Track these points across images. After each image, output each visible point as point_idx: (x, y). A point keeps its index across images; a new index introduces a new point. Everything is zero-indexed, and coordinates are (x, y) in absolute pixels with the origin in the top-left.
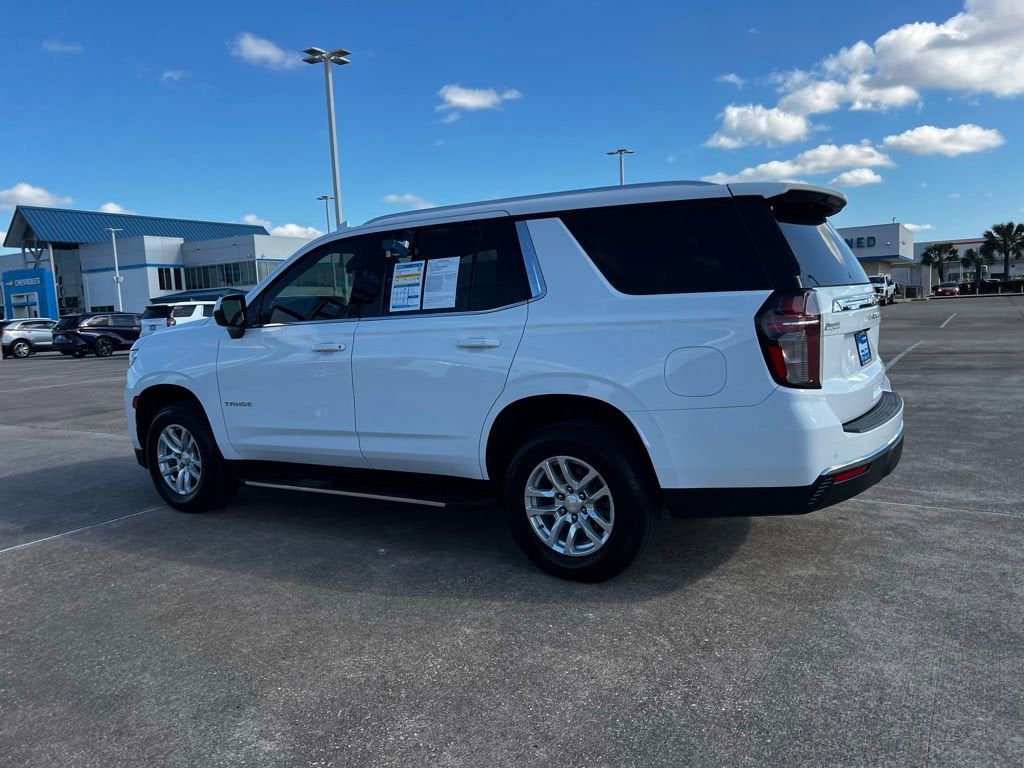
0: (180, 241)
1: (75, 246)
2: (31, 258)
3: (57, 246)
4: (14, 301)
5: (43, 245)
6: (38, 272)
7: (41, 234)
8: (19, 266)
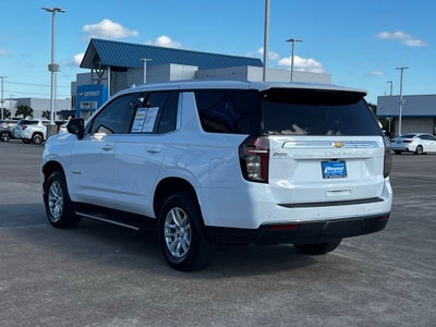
0: (196, 68)
1: (124, 69)
2: (96, 77)
3: (114, 69)
4: (82, 107)
5: (104, 67)
6: (99, 87)
7: (104, 60)
8: (88, 82)
